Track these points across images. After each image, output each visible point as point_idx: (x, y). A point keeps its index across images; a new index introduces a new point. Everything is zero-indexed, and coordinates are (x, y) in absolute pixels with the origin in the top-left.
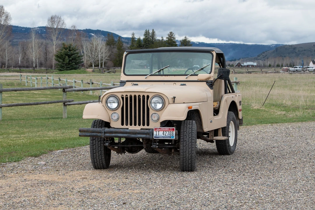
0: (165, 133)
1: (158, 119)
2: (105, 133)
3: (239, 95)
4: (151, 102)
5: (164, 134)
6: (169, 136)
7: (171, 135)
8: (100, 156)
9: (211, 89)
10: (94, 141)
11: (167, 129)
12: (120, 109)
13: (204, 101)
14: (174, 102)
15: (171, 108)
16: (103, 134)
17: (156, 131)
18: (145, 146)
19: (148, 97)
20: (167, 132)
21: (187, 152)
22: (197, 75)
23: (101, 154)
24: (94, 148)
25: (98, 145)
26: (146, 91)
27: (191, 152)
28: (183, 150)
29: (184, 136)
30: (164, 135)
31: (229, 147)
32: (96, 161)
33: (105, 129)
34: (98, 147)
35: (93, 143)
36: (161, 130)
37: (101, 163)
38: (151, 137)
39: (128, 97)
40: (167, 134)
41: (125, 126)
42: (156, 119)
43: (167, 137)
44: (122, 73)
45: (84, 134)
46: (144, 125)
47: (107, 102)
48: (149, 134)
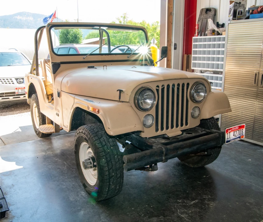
0: (235, 133)
7: (241, 135)
11: (237, 128)
17: (228, 133)
19: (188, 84)
30: (235, 136)
36: (232, 131)
39: (164, 89)
43: (237, 138)
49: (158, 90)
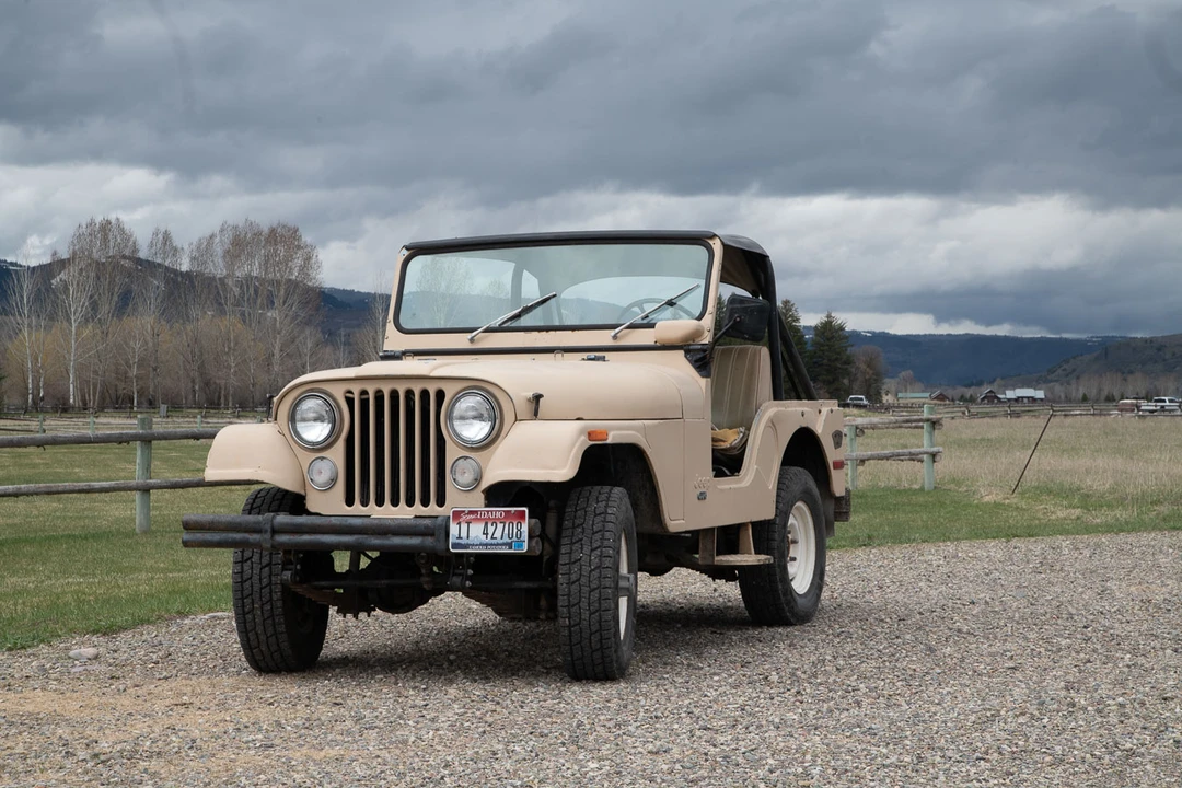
0: (491, 529)
1: (476, 480)
2: (274, 531)
3: (832, 411)
4: (450, 417)
5: (487, 534)
6: (506, 539)
7: (515, 538)
8: (270, 621)
9: (703, 376)
10: (247, 566)
11: (498, 515)
12: (340, 446)
13: (666, 415)
14: (536, 414)
15: (523, 434)
16: (268, 536)
17: (459, 524)
18: (427, 583)
19: (440, 395)
20: (500, 526)
21: (584, 605)
22: (652, 326)
23: (272, 616)
24: (246, 592)
25: (261, 579)
26: (432, 375)
27: (600, 603)
28: (569, 595)
29: (572, 543)
30: (489, 537)
31: (789, 597)
32: (254, 643)
33: (273, 517)
34: (262, 588)
35: (242, 572)
36: (477, 520)
37: (274, 648)
38: (440, 546)
39: (368, 400)
40: (498, 534)
41: (357, 508)
42: (467, 478)
43: (498, 544)
44: (391, 327)
45: (199, 536)
46: (425, 502)
47: (292, 419)
48: (432, 535)
49: (350, 402)
